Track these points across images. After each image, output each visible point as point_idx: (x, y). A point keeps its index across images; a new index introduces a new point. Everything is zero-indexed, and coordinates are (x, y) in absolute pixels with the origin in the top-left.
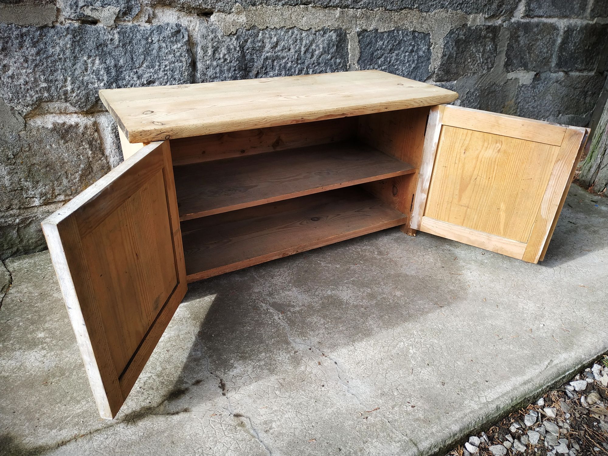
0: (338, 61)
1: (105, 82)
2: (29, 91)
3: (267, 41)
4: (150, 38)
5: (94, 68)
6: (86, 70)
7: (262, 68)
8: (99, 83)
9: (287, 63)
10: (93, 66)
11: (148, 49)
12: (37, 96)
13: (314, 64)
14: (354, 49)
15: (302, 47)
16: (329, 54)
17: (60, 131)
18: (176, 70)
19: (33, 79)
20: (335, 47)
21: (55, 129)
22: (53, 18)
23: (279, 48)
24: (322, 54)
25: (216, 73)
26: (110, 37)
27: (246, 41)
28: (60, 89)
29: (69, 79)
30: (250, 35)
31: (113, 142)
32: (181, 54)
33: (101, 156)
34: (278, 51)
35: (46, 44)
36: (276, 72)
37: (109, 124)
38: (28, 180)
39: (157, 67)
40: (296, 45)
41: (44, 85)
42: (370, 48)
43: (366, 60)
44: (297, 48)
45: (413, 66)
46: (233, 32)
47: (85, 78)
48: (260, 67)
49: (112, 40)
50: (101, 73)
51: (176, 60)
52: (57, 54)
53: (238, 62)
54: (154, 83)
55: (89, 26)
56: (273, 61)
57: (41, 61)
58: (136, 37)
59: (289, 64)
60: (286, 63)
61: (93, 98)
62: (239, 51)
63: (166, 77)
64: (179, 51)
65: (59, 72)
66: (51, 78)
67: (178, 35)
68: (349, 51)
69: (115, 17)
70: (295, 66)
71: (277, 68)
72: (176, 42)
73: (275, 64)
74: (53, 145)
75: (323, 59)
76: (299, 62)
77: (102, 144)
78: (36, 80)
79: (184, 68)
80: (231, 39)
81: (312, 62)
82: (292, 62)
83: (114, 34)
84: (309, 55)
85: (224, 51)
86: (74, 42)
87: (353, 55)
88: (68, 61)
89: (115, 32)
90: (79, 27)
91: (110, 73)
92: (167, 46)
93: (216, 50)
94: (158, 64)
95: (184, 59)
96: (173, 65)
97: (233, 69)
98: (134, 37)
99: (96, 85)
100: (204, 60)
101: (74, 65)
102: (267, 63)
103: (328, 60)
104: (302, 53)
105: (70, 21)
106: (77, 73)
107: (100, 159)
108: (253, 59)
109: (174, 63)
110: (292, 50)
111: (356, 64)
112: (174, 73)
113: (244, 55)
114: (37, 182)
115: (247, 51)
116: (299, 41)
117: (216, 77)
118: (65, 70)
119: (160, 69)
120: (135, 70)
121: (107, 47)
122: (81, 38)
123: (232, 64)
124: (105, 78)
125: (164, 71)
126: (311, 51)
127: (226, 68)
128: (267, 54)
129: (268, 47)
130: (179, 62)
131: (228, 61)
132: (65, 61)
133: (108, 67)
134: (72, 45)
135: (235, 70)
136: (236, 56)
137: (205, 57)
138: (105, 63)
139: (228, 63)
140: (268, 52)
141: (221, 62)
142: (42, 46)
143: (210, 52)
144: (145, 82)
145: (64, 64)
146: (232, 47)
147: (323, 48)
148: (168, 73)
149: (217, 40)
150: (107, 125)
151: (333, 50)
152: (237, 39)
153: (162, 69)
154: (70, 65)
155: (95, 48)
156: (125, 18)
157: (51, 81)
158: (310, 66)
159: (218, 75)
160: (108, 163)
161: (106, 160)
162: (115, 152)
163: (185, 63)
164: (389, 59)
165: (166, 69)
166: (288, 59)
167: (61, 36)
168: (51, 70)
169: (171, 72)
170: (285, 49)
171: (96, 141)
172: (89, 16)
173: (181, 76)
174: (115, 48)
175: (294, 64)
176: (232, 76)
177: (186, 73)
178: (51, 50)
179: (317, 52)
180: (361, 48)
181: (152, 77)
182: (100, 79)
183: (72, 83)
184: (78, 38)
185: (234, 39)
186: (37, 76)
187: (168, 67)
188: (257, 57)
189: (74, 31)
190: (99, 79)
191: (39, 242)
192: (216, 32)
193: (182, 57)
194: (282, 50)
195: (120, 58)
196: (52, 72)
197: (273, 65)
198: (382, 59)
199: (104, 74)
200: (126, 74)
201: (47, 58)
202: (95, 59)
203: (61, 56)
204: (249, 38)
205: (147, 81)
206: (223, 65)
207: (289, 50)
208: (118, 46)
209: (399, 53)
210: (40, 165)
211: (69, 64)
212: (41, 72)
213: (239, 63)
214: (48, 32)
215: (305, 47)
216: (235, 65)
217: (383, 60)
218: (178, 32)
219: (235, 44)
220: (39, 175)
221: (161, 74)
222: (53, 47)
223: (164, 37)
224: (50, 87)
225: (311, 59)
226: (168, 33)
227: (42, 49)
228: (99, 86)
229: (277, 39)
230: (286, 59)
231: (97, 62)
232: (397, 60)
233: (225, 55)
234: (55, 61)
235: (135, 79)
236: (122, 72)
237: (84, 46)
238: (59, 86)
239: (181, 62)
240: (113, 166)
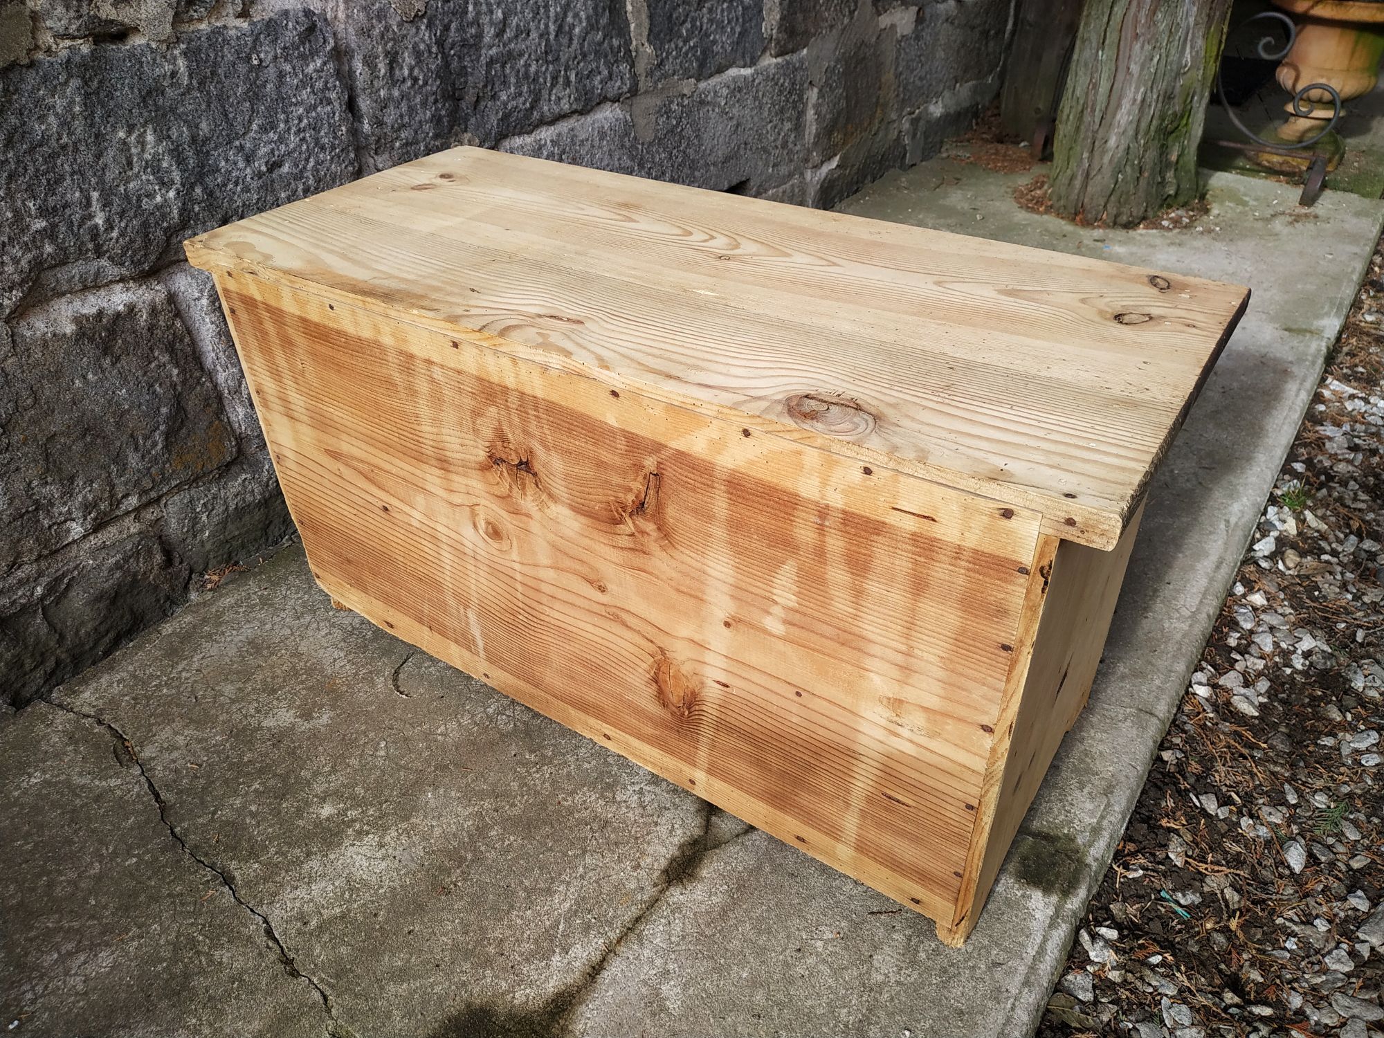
0: (615, 42)
1: (178, 186)
2: (8, 248)
3: (485, 20)
4: (254, 56)
5: (147, 156)
6: (130, 164)
7: (485, 86)
8: (164, 191)
9: (530, 65)
10: (143, 151)
11: (255, 83)
12: (29, 256)
13: (575, 57)
14: (639, 11)
15: (550, 24)
16: (598, 29)
17: (97, 336)
18: (322, 124)
19: (9, 215)
20: (607, 12)
21: (84, 334)
22: (26, 42)
23: (509, 34)
24: (587, 34)
25: (401, 116)
26: (168, 68)
27: (447, 28)
28: (80, 227)
29: (95, 195)
30: (452, 13)
31: (219, 333)
32: (326, 83)
33: (198, 374)
34: (510, 40)
35: (21, 114)
36: (512, 88)
37: (201, 291)
38: (49, 479)
39: (282, 125)
40: (540, 21)
41: (40, 224)
43: (661, 31)
44: (542, 26)
45: (738, 29)
46: (419, 10)
47: (131, 185)
48: (482, 84)
49: (174, 74)
50: (165, 165)
51: (318, 101)
52: (55, 136)
53: (438, 83)
54: (280, 167)
55: (114, 47)
56: (503, 66)
57: (18, 162)
58: (223, 57)
59: (533, 68)
60: (527, 65)
61: (158, 233)
62: (437, 54)
63: (304, 147)
64: (321, 77)
65: (68, 181)
66: (51, 201)
67: (312, 38)
68: (629, 16)
69: (171, 13)
70: (544, 69)
71: (513, 80)
72: (313, 54)
73: (508, 71)
74: (90, 376)
75: (589, 44)
76: (550, 58)
77: (194, 343)
78: (18, 216)
79: (337, 119)
80: (418, 29)
81: (573, 55)
82: (537, 61)
83: (175, 59)
84: (565, 41)
85: (408, 59)
86: (87, 96)
87: (638, 26)
88: (82, 148)
89: (176, 52)
90: (92, 52)
91: (184, 160)
92: (294, 69)
93: (393, 60)
94: (282, 117)
95: (333, 96)
96: (314, 114)
97: (431, 99)
98: (219, 59)
99: (159, 199)
100: (374, 90)
101: (98, 156)
102: (493, 73)
103: (601, 44)
104: (552, 37)
105: (68, 43)
106: (109, 176)
107: (198, 383)
108: (465, 67)
109: (315, 107)
110: (534, 35)
111: (646, 44)
112: (319, 132)
113: (447, 64)
114: (72, 479)
115: (452, 52)
116: (542, 10)
117: (404, 125)
118: (82, 175)
119: (289, 129)
120: (237, 143)
121: (163, 95)
122: (100, 82)
123: (429, 88)
124: (176, 176)
125: (299, 131)
126: (567, 28)
127: (418, 100)
128: (491, 52)
129: (489, 33)
130: (325, 102)
131: (421, 82)
132: (76, 150)
133: (178, 146)
134: (85, 105)
135: (436, 101)
136: (433, 67)
137: (375, 83)
138: (169, 137)
139: (421, 87)
140: (491, 47)
141: (408, 88)
142: (14, 120)
143: (382, 69)
144: (264, 168)
145: (75, 160)
146: (422, 47)
147: (588, 18)
148: (308, 135)
149: (390, 35)
150: (197, 295)
151: (604, 21)
152: (429, 26)
153: (294, 129)
154: (90, 158)
155: (138, 104)
156: (192, 13)
157: (55, 209)
159: (406, 119)
160: (216, 386)
161: (212, 382)
162: (228, 357)
163: (336, 104)
164: (698, 24)
165: (302, 125)
166: (530, 55)
167: (55, 87)
168: (48, 181)
169: (313, 132)
170: (521, 32)
171: (181, 341)
172: (112, 21)
173: (335, 138)
174: (183, 94)
175: (542, 66)
176: (433, 116)
177: (343, 128)
178: (39, 128)
179: (577, 30)
180: (649, 6)
181: (277, 153)
182: (166, 179)
183: (105, 206)
184: (95, 84)
185: (423, 27)
186: (19, 204)
187: (305, 121)
188: (472, 61)
189: (84, 65)
190: (162, 184)
191: (102, 629)
192: (385, 16)
193: (329, 90)
194: (516, 37)
195: (199, 117)
196: (51, 189)
197: (505, 76)
198: (688, 25)
199: (171, 165)
200: (219, 155)
201: (32, 150)
202: (145, 131)
203: (65, 139)
204: (451, 21)
205: (267, 163)
206: (412, 93)
207: (528, 35)
208: (189, 89)
209: (712, 5)
210: (68, 435)
211: (86, 156)
212: (26, 190)
213: (441, 83)
214: (22, 80)
215: (555, 21)
216: (435, 88)
217: (689, 26)
218: (312, 29)
219: (426, 38)
220: (70, 460)
221: (293, 140)
222: (42, 119)
223: (285, 48)
224: (54, 226)
225: (569, 47)
226: (290, 34)
227: (16, 130)
228: (166, 200)
229: (503, 13)
230: (526, 56)
231: (150, 137)
232: (711, 21)
233: (411, 69)
234: (53, 156)
235: (241, 164)
236: (208, 152)
237: (112, 103)
238: (76, 218)
239: (329, 102)
240: (226, 391)
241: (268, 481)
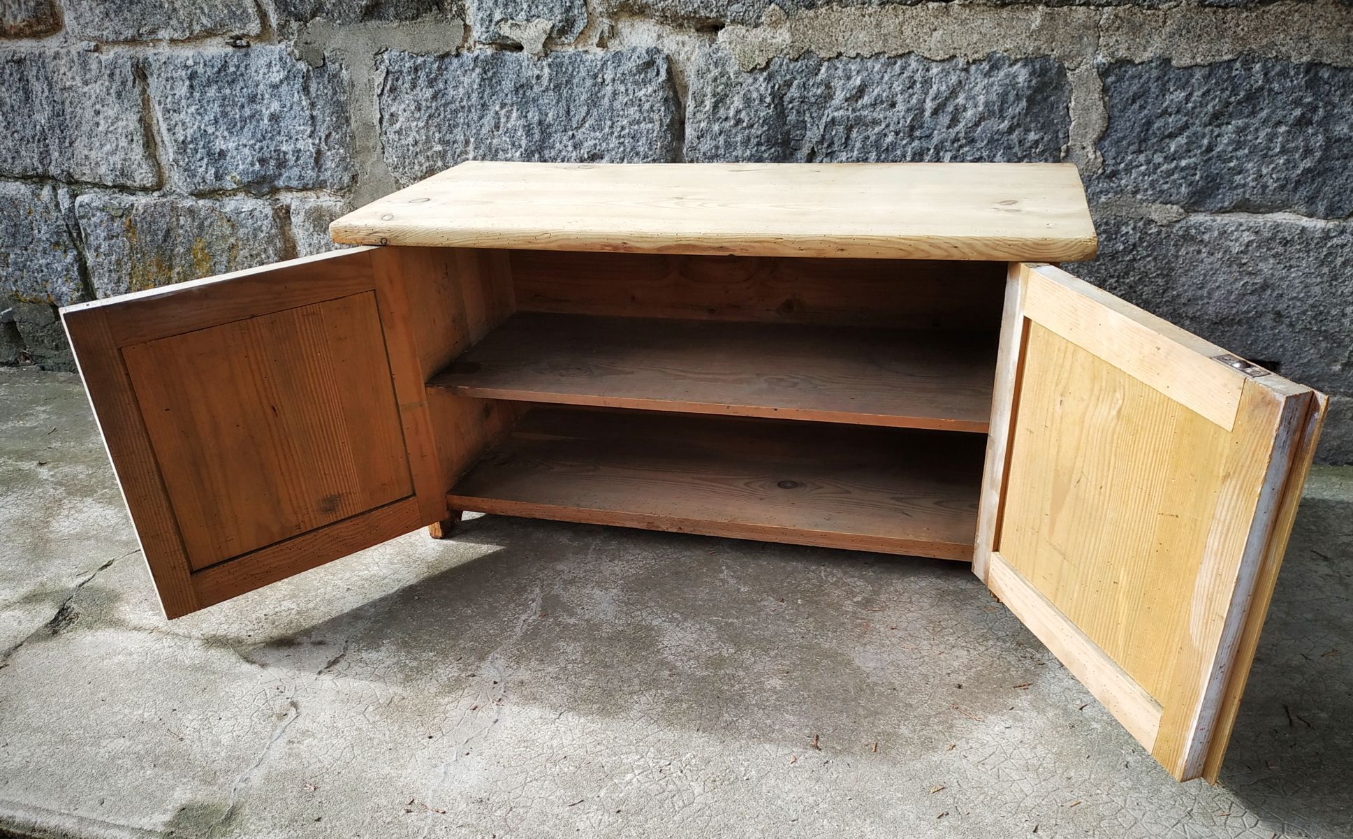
0: (1032, 136)
1: (522, 150)
2: (419, 156)
3: (837, 84)
4: (600, 76)
5: (509, 125)
6: (497, 127)
7: (821, 142)
8: (513, 150)
9: (885, 135)
10: (507, 122)
11: (596, 94)
12: (427, 164)
13: (956, 140)
14: (1085, 109)
15: (927, 101)
16: (1003, 118)
18: (642, 137)
19: (424, 138)
20: (1024, 103)
22: (458, 42)
23: (866, 100)
24: (982, 120)
25: (717, 148)
26: (537, 72)
27: (788, 84)
28: (459, 156)
29: (472, 140)
30: (797, 71)
32: (652, 107)
34: (863, 107)
35: (446, 83)
36: (856, 152)
39: (607, 129)
40: (911, 96)
41: (439, 148)
42: (1142, 107)
43: (1124, 138)
44: (914, 101)
45: (1307, 163)
46: (759, 64)
47: (495, 141)
48: (816, 140)
49: (538, 77)
50: (519, 134)
51: (642, 119)
52: (459, 100)
53: (766, 128)
54: (602, 158)
55: (509, 53)
56: (849, 129)
57: (437, 109)
58: (578, 72)
59: (890, 139)
60: (882, 135)
62: (770, 105)
63: (622, 149)
64: (648, 101)
65: (460, 128)
66: (448, 137)
67: (649, 71)
68: (1072, 112)
69: (545, 37)
70: (904, 142)
71: (858, 145)
72: (645, 83)
73: (854, 134)
75: (983, 131)
76: (917, 133)
78: (428, 140)
79: (655, 135)
80: (756, 80)
81: (953, 136)
82: (897, 133)
83: (542, 68)
84: (945, 119)
85: (737, 102)
86: (483, 79)
87: (1083, 126)
88: (473, 110)
89: (544, 63)
90: (492, 55)
92: (627, 90)
93: (720, 100)
94: (609, 123)
95: (656, 117)
96: (636, 127)
97: (754, 141)
98: (575, 73)
100: (695, 121)
101: (481, 118)
102: (833, 133)
103: (1001, 133)
104: (927, 114)
105: (481, 46)
106: (484, 131)
108: (804, 122)
109: (639, 122)
110: (901, 107)
111: (1090, 149)
112: (638, 141)
113: (781, 113)
115: (790, 106)
116: (919, 85)
117: (718, 156)
118: (468, 126)
119: (612, 133)
120: (571, 133)
121: (532, 89)
122: (494, 73)
123: (753, 131)
124: (524, 143)
125: (619, 137)
126: (952, 109)
127: (739, 138)
128: (836, 114)
129: (840, 96)
130: (647, 120)
131: (745, 124)
132: (470, 111)
133: (530, 124)
134: (480, 85)
135: (759, 144)
136: (762, 114)
137: (698, 115)
138: (526, 117)
139: (745, 128)
140: (837, 109)
141: (730, 126)
142: (441, 86)
143: (708, 103)
144: (586, 156)
145: (467, 116)
146: (755, 95)
147: (987, 104)
148: (627, 141)
149: (724, 80)
151: (1016, 109)
152: (769, 79)
153: (616, 134)
154: (476, 118)
155: (512, 92)
156: (563, 39)
157: (448, 142)
158: (948, 144)
159: (721, 151)
163: (657, 124)
164: (1205, 142)
165: (623, 133)
166: (888, 126)
167: (466, 71)
168: (450, 125)
169: (631, 141)
170: (882, 102)
172: (508, 37)
173: (650, 149)
174: (544, 91)
175: (903, 139)
176: (752, 155)
177: (659, 144)
178: (451, 92)
179: (969, 113)
180: (1108, 107)
181: (598, 147)
182: (516, 143)
183: (475, 148)
184: (490, 74)
185: (761, 79)
186: (431, 133)
187: (627, 131)
188: (812, 118)
189: (486, 61)
190: (513, 145)
192: (724, 65)
193: (654, 112)
194: (874, 105)
195: (550, 109)
196: (451, 129)
197: (848, 138)
198: (1182, 140)
199: (522, 136)
200: (557, 138)
201: (446, 105)
202: (512, 110)
203: (464, 103)
204: (795, 78)
205: (588, 153)
206: (734, 131)
207: (893, 105)
208: (547, 89)
211: (474, 116)
212: (436, 127)
213: (768, 130)
214: (451, 63)
215: (934, 99)
216: (759, 133)
217: (1185, 141)
218: (650, 64)
219: (762, 88)
221: (614, 142)
222: (455, 87)
223: (623, 74)
224: (445, 152)
225: (948, 127)
226: (630, 65)
227: (440, 91)
229: (862, 81)
230: (883, 125)
231: (514, 115)
232: (1239, 145)
233: (738, 112)
234: (456, 111)
235: (570, 148)
236: (550, 134)
237: (499, 87)
238: (458, 151)
239: (651, 121)
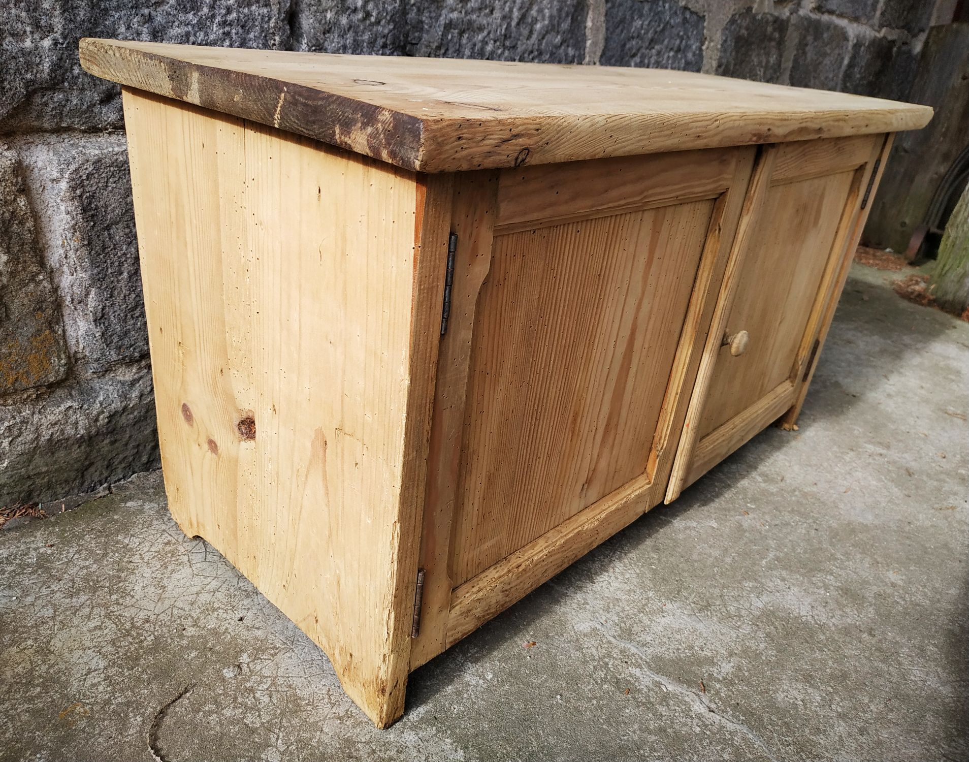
1: (58, 36)
7: (439, 47)
8: (37, 36)
13: (532, 52)
14: (598, 30)
15: (515, 10)
16: (558, 32)
18: (254, 26)
20: (569, 19)
23: (473, 3)
24: (547, 32)
31: (74, 227)
33: (34, 268)
34: (473, 11)
37: (62, 172)
39: (205, 10)
42: (622, 31)
43: (613, 56)
44: (507, 9)
48: (435, 44)
53: (391, 27)
56: (461, 34)
60: (485, 43)
61: (17, 83)
68: (588, 32)
70: (499, 51)
73: (464, 41)
75: (547, 43)
76: (508, 43)
77: (38, 231)
79: (272, 24)
81: (530, 48)
82: (495, 42)
84: (526, 32)
87: (594, 44)
91: (73, 8)
96: (246, 10)
99: (28, 44)
100: (321, 8)
102: (450, 37)
103: (558, 47)
104: (514, 23)
107: (32, 279)
108: (422, 22)
110: (497, 14)
112: (248, 33)
113: (404, 12)
119: (213, 16)
120: (146, 11)
123: (380, 28)
124: (58, 23)
125: (224, 24)
126: (530, 20)
127: (366, 37)
131: (373, 19)
135: (385, 46)
136: (389, 8)
137: (324, 1)
139: (372, 24)
140: (452, 10)
141: (358, 20)
147: (551, 17)
148: (234, 31)
150: (55, 175)
151: (565, 26)
153: (218, 19)
158: (526, 55)
160: (56, 289)
161: (51, 281)
162: (79, 258)
163: (275, 9)
165: (230, 18)
166: (489, 33)
169: (241, 31)
170: (486, 8)
171: (22, 223)
173: (265, 46)
175: (499, 48)
177: (277, 38)
179: (538, 26)
180: (607, 29)
182: (43, 23)
187: (234, 15)
188: (431, 18)
190: (37, 26)
194: (480, 9)
197: (460, 45)
199: (54, 9)
200: (120, 18)
206: (362, 27)
207: (492, 12)
209: (662, 49)
213: (394, 28)
215: (520, 8)
216: (386, 31)
217: (638, 61)
225: (528, 39)
228: (37, 48)
230: (486, 32)
236: (106, 10)
239: (267, 4)
240: (69, 299)
241: (99, 414)
